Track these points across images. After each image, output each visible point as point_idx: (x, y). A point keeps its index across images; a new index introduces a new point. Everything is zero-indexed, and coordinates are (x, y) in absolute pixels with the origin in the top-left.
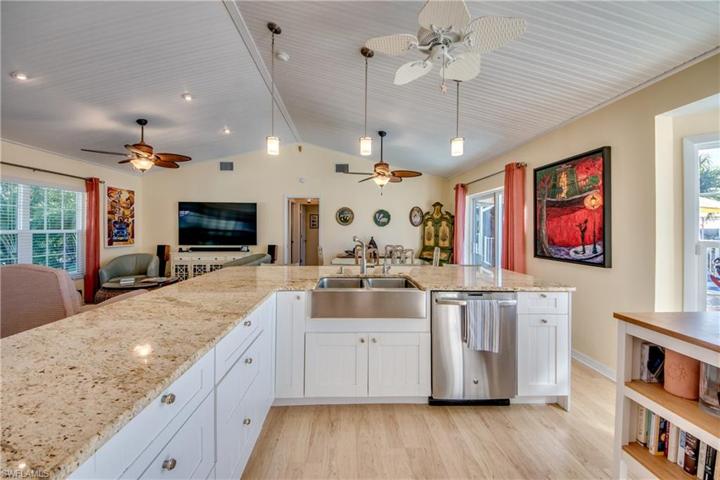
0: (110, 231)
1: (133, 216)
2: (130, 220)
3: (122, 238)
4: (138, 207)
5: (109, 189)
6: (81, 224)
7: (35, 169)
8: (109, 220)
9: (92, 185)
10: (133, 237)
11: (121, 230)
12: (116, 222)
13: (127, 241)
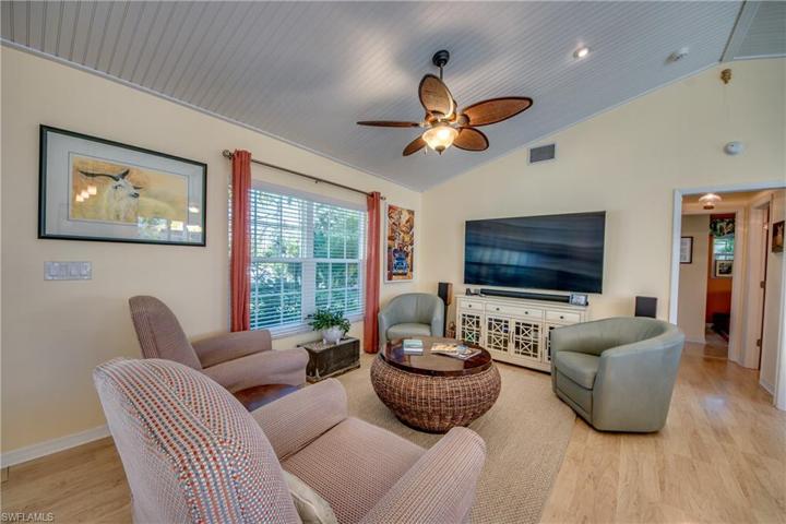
0: (390, 261)
1: (412, 244)
2: (410, 247)
3: (400, 271)
4: (417, 231)
5: (390, 208)
6: (362, 253)
7: (318, 180)
8: (390, 248)
9: (373, 199)
10: (411, 270)
11: (400, 261)
12: (395, 251)
13: (405, 274)
